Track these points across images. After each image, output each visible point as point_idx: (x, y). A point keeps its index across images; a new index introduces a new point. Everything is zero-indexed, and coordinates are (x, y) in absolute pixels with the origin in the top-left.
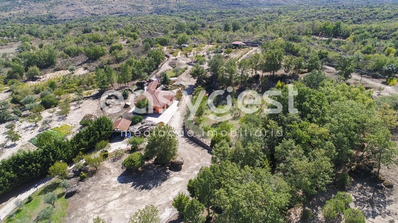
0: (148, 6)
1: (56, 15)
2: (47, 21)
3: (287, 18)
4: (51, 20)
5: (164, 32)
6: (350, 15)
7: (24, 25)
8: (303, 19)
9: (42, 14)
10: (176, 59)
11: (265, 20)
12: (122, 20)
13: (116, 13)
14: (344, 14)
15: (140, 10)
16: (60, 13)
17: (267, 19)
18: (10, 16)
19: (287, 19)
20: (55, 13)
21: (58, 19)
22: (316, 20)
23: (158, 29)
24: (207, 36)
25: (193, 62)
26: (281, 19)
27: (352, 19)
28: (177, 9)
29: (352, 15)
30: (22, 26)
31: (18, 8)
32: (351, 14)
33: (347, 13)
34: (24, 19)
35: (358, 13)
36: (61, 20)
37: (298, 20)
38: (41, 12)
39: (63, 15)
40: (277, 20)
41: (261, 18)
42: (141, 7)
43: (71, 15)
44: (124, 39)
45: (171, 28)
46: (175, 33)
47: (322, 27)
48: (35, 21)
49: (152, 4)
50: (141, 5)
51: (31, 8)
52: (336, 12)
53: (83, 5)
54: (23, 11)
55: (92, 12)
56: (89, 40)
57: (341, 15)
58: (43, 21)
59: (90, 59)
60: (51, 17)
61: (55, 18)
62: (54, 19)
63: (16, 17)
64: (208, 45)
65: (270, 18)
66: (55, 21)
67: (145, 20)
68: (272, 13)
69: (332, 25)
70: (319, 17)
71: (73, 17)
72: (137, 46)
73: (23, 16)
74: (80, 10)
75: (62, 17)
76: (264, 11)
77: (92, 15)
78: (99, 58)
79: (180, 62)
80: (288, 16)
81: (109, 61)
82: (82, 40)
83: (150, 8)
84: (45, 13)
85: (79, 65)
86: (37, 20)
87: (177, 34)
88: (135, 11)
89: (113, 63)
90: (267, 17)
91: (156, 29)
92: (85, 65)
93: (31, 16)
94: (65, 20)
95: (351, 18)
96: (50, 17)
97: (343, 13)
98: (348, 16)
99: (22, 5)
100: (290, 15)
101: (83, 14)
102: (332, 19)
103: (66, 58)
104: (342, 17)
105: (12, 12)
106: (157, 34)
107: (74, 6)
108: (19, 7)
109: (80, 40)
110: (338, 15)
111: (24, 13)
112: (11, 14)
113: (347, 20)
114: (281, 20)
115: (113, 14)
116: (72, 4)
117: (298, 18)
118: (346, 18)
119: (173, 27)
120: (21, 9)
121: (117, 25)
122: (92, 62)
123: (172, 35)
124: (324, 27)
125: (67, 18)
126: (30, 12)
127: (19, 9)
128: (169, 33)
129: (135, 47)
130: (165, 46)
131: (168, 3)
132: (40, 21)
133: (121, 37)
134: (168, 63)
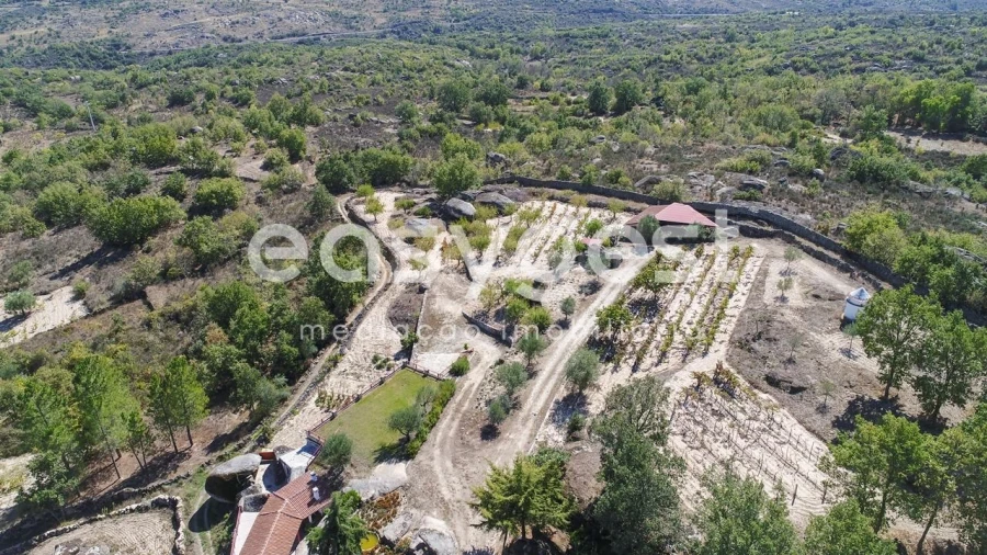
0: (374, 15)
1: (130, 42)
2: (105, 57)
3: (759, 56)
4: (115, 54)
5: (400, 113)
6: (950, 49)
7: (27, 74)
8: (809, 60)
9: (96, 37)
10: (422, 290)
11: (695, 61)
12: (295, 60)
13: (289, 36)
14: (931, 45)
15: (351, 28)
16: (141, 36)
17: (700, 59)
18: (11, 42)
19: (762, 60)
20: (128, 36)
21: (135, 51)
22: (850, 63)
23: (386, 96)
24: (541, 145)
25: (492, 312)
26: (744, 61)
27: (959, 62)
28: (449, 25)
29: (957, 50)
30: (21, 75)
31: (35, 21)
32: (953, 48)
33: (939, 42)
34: (44, 53)
35: (973, 45)
36: (142, 54)
37: (794, 62)
38: (94, 31)
39: (149, 42)
40: (731, 63)
41: (685, 55)
42: (355, 18)
43: (170, 40)
44: (258, 151)
45: (424, 95)
46: (433, 120)
47: (908, 99)
48: (74, 56)
49: (385, 11)
50: (356, 13)
51: (69, 23)
52: (905, 40)
53: (204, 14)
54: (46, 31)
55: (225, 33)
56: (135, 159)
57: (922, 48)
58: (93, 58)
59: (109, 245)
60: (118, 47)
61: (128, 48)
62: (123, 52)
63: (26, 45)
64: (548, 203)
65: (710, 54)
66: (127, 56)
67: (358, 60)
68: (708, 38)
69: (942, 94)
70: (858, 54)
71: (177, 45)
72: (294, 189)
73: (45, 42)
74: (195, 28)
75: (146, 45)
76: (687, 33)
77: (225, 39)
78: (142, 241)
79: (436, 307)
80: (761, 52)
81: (166, 267)
82: (111, 156)
83: (381, 20)
84: (104, 34)
85: (64, 272)
86: (79, 55)
87: (439, 125)
88: (338, 29)
89: (182, 277)
90: (701, 54)
91: (381, 99)
92: (82, 277)
93: (66, 44)
94: (152, 55)
95: (956, 59)
96: (115, 46)
97: (925, 44)
98: (942, 52)
99: (47, 15)
100: (767, 46)
101: (203, 37)
102: (898, 62)
103: (32, 234)
104: (928, 57)
105: (17, 33)
106: (377, 122)
107: (180, 15)
108: (39, 18)
109: (105, 157)
110: (912, 49)
111: (50, 35)
112: (13, 38)
113: (945, 67)
114: (745, 64)
115: (282, 38)
116: (176, 12)
117: (795, 58)
118: (940, 59)
119: (432, 91)
120: (41, 24)
121: (270, 82)
122: (114, 260)
123: (426, 125)
124: (917, 101)
125: (159, 49)
126: (64, 33)
127: (37, 25)
128: (415, 119)
129: (285, 192)
130: (393, 184)
131: (428, 7)
132: (86, 57)
133: (253, 142)
134: (387, 303)
